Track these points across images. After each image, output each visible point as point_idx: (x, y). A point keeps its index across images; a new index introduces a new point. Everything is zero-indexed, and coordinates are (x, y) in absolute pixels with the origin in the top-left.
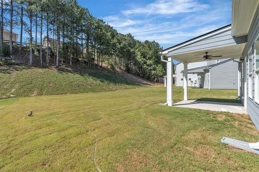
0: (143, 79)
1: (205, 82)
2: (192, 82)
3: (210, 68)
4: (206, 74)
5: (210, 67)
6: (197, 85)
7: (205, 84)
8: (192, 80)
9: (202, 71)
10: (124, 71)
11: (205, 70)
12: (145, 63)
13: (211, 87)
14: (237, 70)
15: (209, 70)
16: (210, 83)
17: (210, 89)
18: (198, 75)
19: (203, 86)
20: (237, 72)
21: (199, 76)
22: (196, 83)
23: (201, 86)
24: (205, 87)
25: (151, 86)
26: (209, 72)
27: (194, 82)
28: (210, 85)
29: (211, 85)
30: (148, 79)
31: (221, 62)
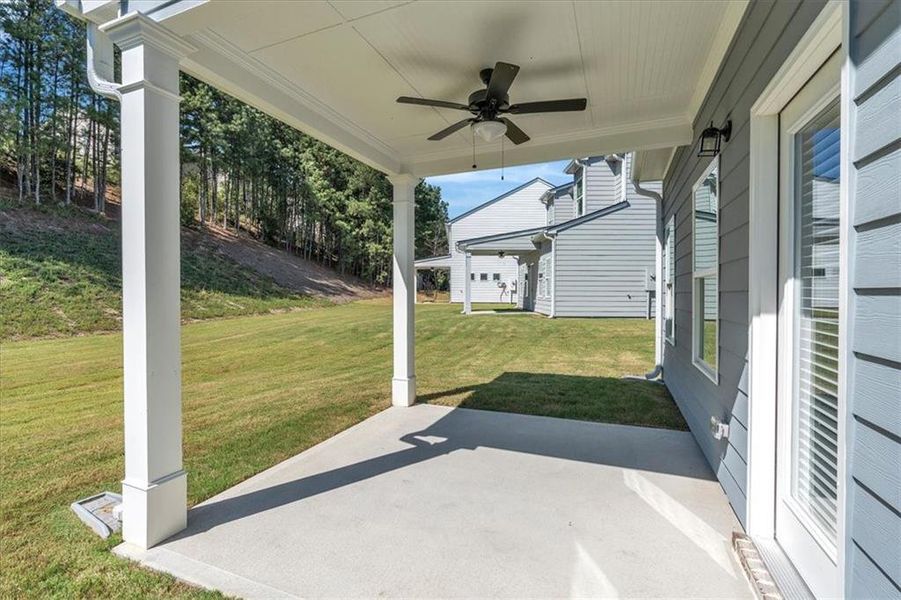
0: (332, 272)
1: (538, 289)
2: (504, 286)
3: (552, 236)
4: (542, 258)
5: (554, 231)
6: (518, 300)
7: (538, 295)
8: (503, 279)
9: (527, 244)
10: (251, 234)
11: (538, 244)
12: (342, 208)
13: (558, 309)
14: (651, 237)
15: (551, 241)
16: (552, 294)
17: (555, 318)
18: (520, 263)
19: (534, 304)
20: (652, 243)
21: (521, 266)
22: (514, 292)
23: (528, 306)
24: (539, 308)
25: (361, 302)
26: (551, 251)
27: (510, 287)
28: (552, 303)
29: (556, 302)
30: (355, 274)
31: (589, 212)
